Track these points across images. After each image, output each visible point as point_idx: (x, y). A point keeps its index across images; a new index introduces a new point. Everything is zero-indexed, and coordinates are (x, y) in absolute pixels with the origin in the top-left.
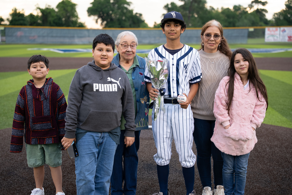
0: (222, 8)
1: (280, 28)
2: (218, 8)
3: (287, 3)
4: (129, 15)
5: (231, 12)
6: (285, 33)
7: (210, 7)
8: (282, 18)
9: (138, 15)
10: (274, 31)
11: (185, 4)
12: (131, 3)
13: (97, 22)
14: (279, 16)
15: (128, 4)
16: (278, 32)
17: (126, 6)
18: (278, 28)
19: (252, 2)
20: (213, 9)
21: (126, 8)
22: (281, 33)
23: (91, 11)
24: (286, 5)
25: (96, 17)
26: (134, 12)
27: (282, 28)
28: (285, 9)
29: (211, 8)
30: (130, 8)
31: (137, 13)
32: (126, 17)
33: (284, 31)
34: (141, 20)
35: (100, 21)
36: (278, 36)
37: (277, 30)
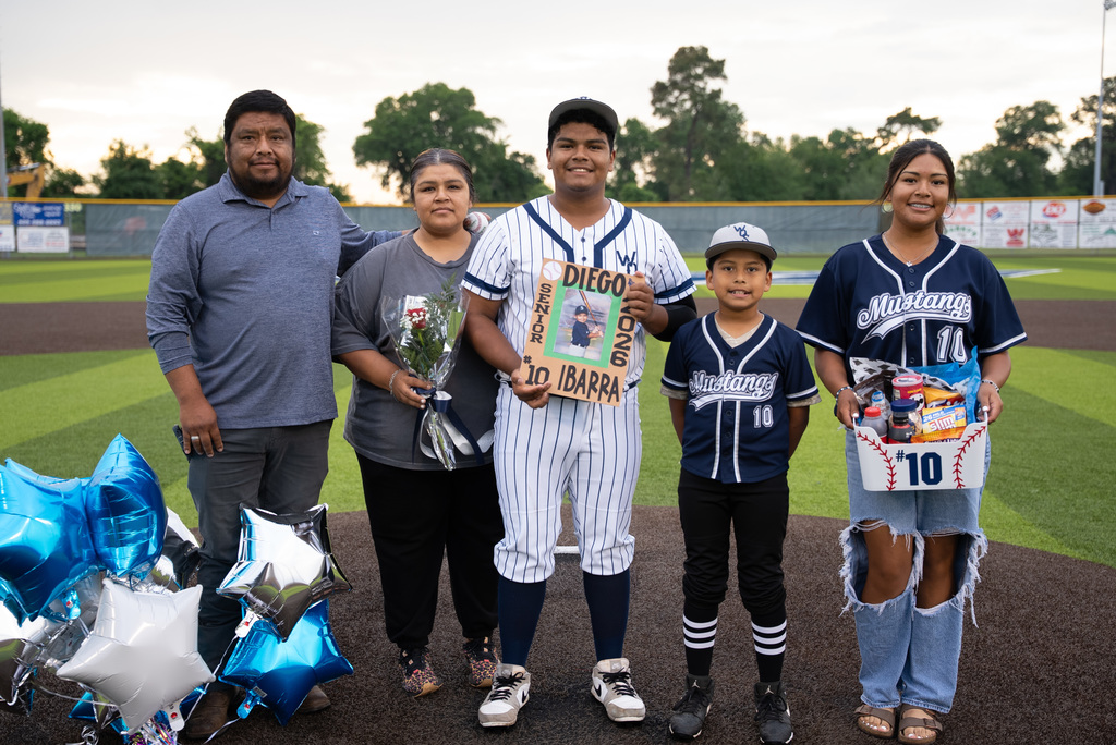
0: (795, 139)
1: (982, 203)
2: (780, 140)
3: (1003, 124)
4: (490, 159)
5: (825, 149)
6: (1000, 221)
7: (756, 134)
8: (987, 172)
9: (521, 161)
10: (964, 215)
11: (674, 124)
12: (498, 120)
13: (385, 183)
14: (979, 165)
15: (488, 124)
16: (976, 217)
17: (479, 130)
18: (977, 205)
19: (891, 121)
20: (765, 140)
21: (482, 139)
22: (987, 220)
23: (367, 150)
24: (1000, 130)
25: (383, 169)
26: (509, 152)
27: (989, 205)
28: (995, 144)
29: (758, 139)
30: (496, 138)
31: (516, 155)
32: (479, 165)
33: (995, 213)
34: (532, 175)
35: (395, 180)
36: (977, 229)
37: (972, 210)
